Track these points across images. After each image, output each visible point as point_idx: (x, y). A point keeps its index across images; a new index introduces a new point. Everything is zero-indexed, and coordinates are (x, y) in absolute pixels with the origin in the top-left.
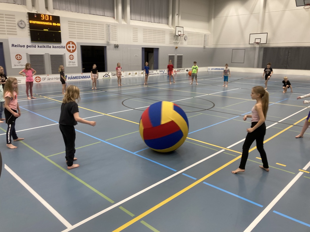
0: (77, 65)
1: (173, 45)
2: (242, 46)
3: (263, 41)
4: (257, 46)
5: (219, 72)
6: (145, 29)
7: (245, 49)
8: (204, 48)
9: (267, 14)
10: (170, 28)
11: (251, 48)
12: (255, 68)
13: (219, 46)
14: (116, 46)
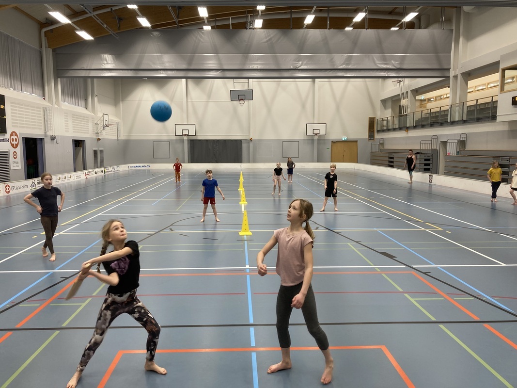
0: (20, 168)
1: (95, 137)
2: (165, 138)
3: (192, 133)
4: (185, 138)
5: (140, 170)
6: (74, 115)
7: (169, 142)
8: (118, 140)
9: (189, 103)
10: (90, 114)
11: (176, 140)
12: (186, 163)
13: (133, 138)
14: (53, 138)
